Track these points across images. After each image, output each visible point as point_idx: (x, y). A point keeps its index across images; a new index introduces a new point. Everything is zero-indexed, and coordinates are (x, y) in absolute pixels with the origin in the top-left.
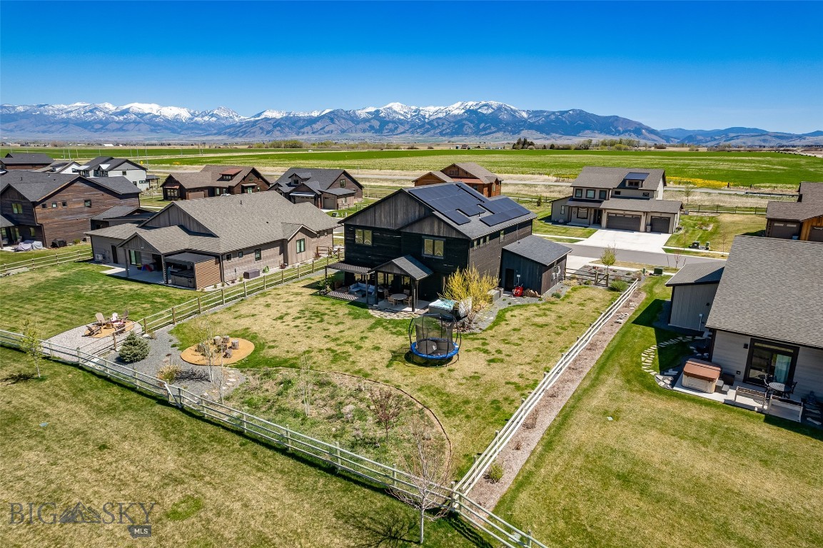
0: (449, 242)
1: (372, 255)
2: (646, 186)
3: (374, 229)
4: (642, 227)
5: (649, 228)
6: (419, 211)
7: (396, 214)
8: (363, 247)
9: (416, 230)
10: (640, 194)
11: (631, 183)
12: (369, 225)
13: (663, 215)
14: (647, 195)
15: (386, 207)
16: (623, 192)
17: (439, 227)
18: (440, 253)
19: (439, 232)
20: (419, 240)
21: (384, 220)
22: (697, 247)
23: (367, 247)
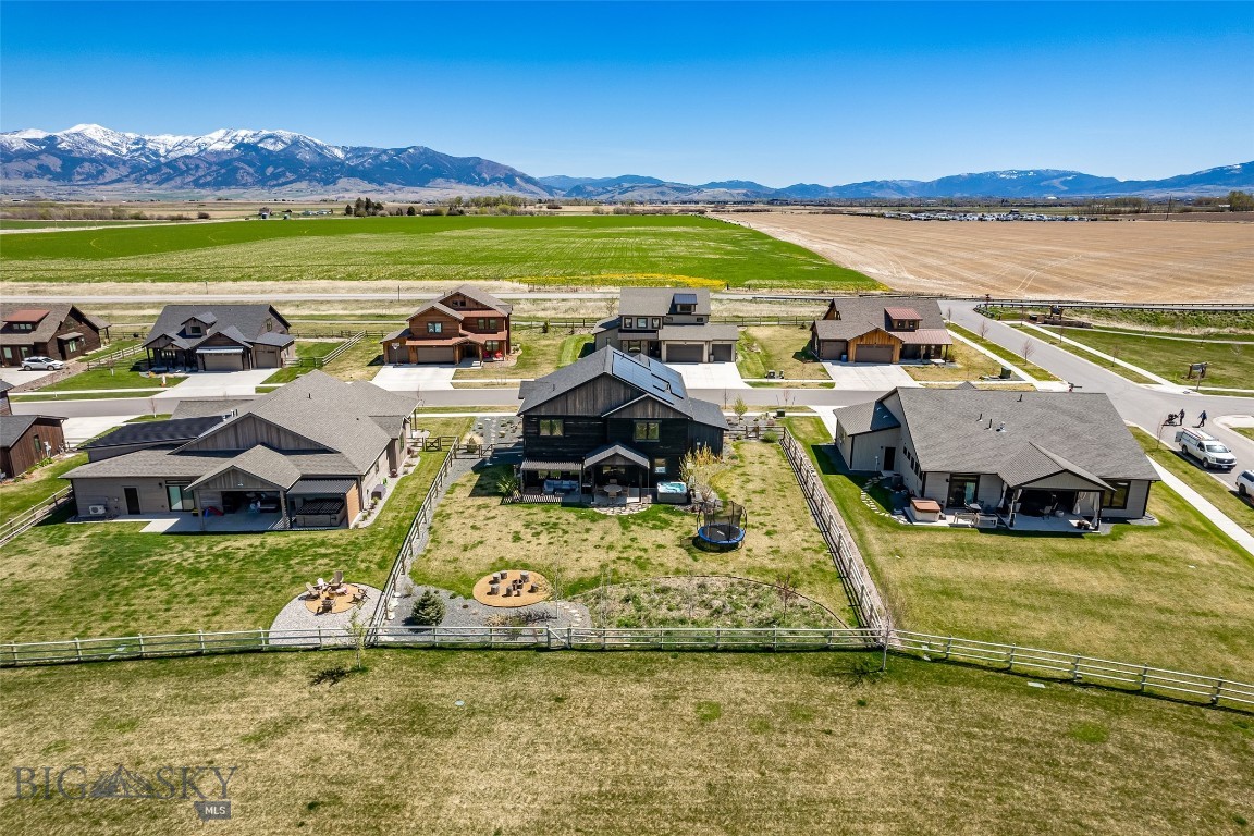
0: (664, 424)
1: (566, 447)
2: (699, 310)
3: (565, 418)
4: (705, 358)
5: (712, 357)
6: (625, 394)
7: (595, 399)
8: (551, 440)
9: (625, 415)
10: (694, 320)
11: (682, 308)
12: (559, 414)
13: (725, 343)
14: (701, 321)
15: (583, 392)
16: (676, 318)
17: (654, 410)
18: (656, 436)
19: (654, 415)
20: (629, 425)
21: (578, 408)
22: (773, 377)
23: (558, 438)
